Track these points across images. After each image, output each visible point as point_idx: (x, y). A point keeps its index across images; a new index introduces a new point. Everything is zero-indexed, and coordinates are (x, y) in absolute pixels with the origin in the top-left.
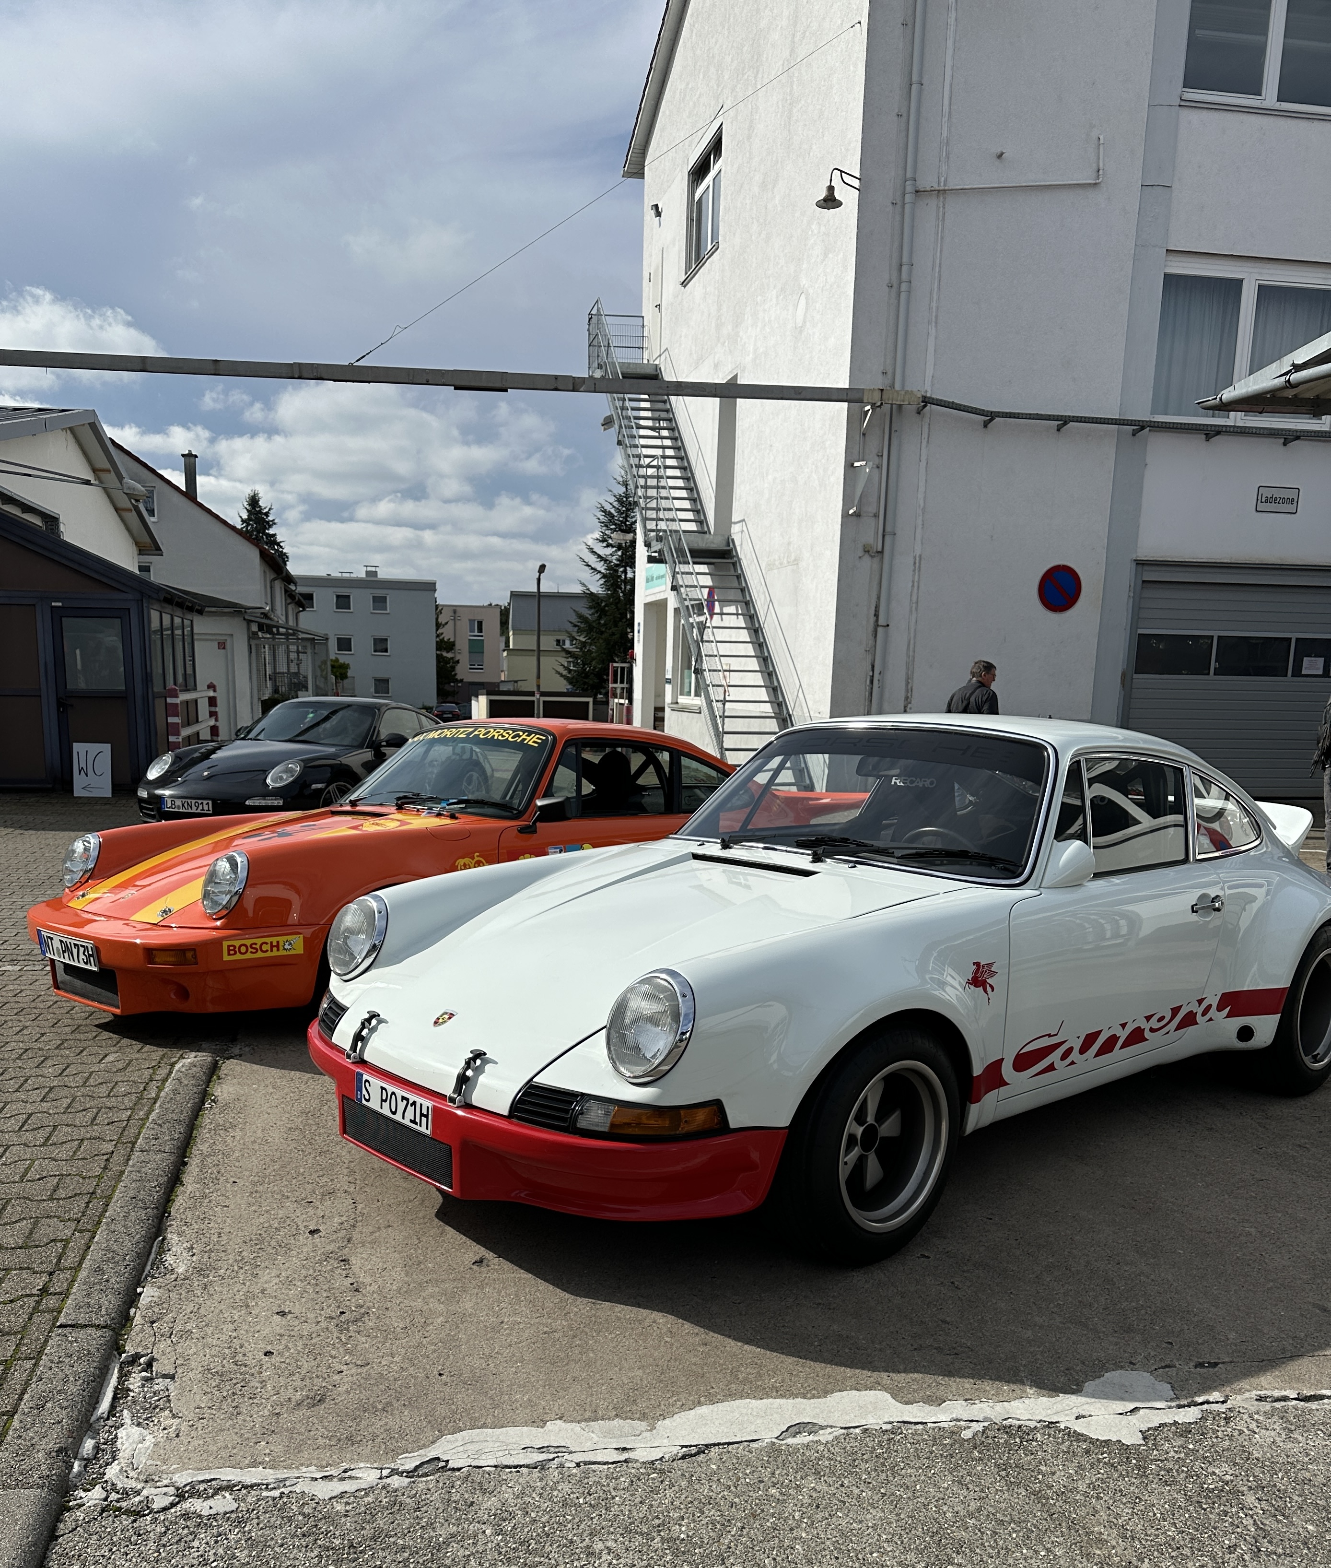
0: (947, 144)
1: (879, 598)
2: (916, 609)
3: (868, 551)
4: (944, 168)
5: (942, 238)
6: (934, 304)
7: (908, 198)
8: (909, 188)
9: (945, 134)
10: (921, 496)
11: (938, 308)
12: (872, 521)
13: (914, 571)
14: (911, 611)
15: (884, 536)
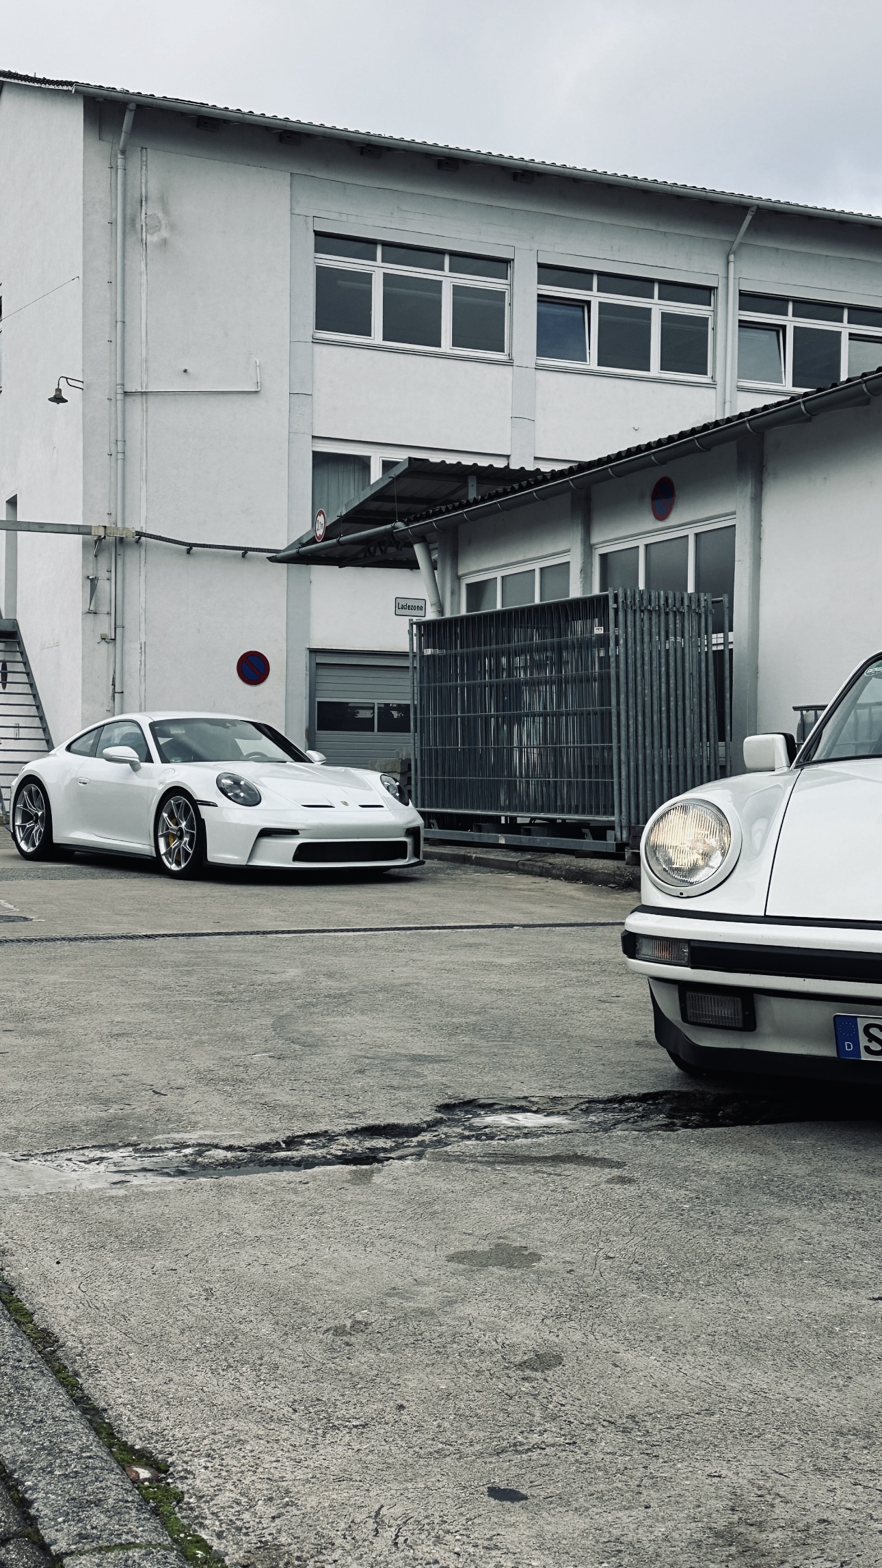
0: (146, 361)
1: (115, 672)
2: (145, 681)
3: (104, 639)
4: (145, 377)
5: (147, 423)
6: (144, 468)
7: (120, 397)
8: (120, 391)
9: (144, 355)
10: (143, 599)
11: (146, 471)
12: (106, 617)
13: (141, 653)
14: (141, 682)
15: (115, 628)
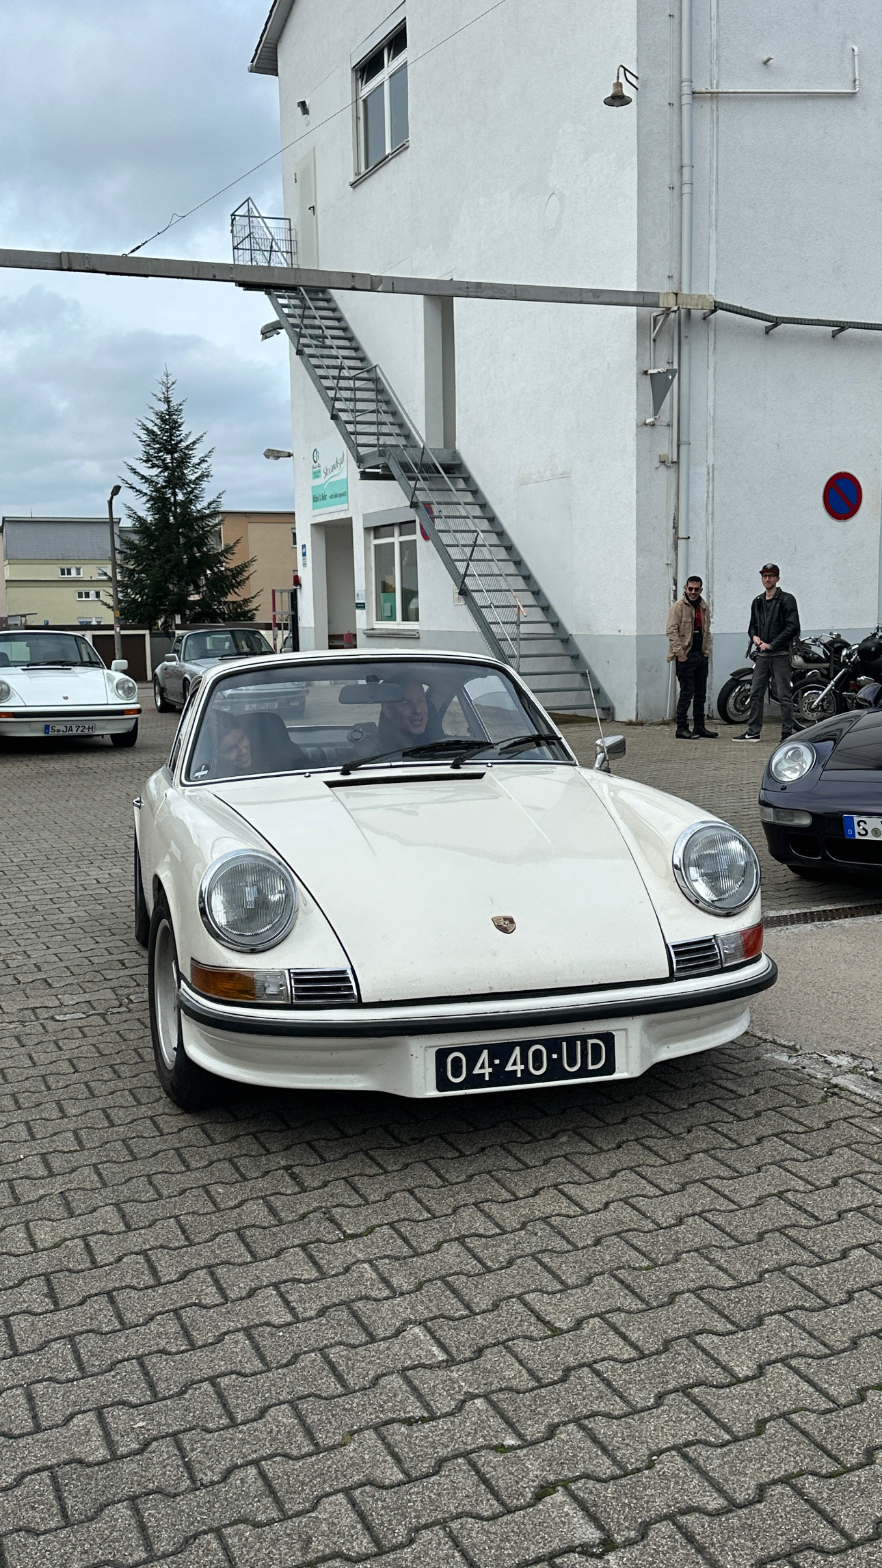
0: (718, 47)
1: (677, 509)
2: (712, 520)
3: (664, 462)
4: (715, 70)
5: (717, 140)
6: (713, 208)
7: (686, 99)
8: (686, 90)
9: (714, 38)
10: (710, 403)
11: (717, 211)
12: (666, 431)
13: (708, 481)
14: (708, 523)
15: (679, 446)
